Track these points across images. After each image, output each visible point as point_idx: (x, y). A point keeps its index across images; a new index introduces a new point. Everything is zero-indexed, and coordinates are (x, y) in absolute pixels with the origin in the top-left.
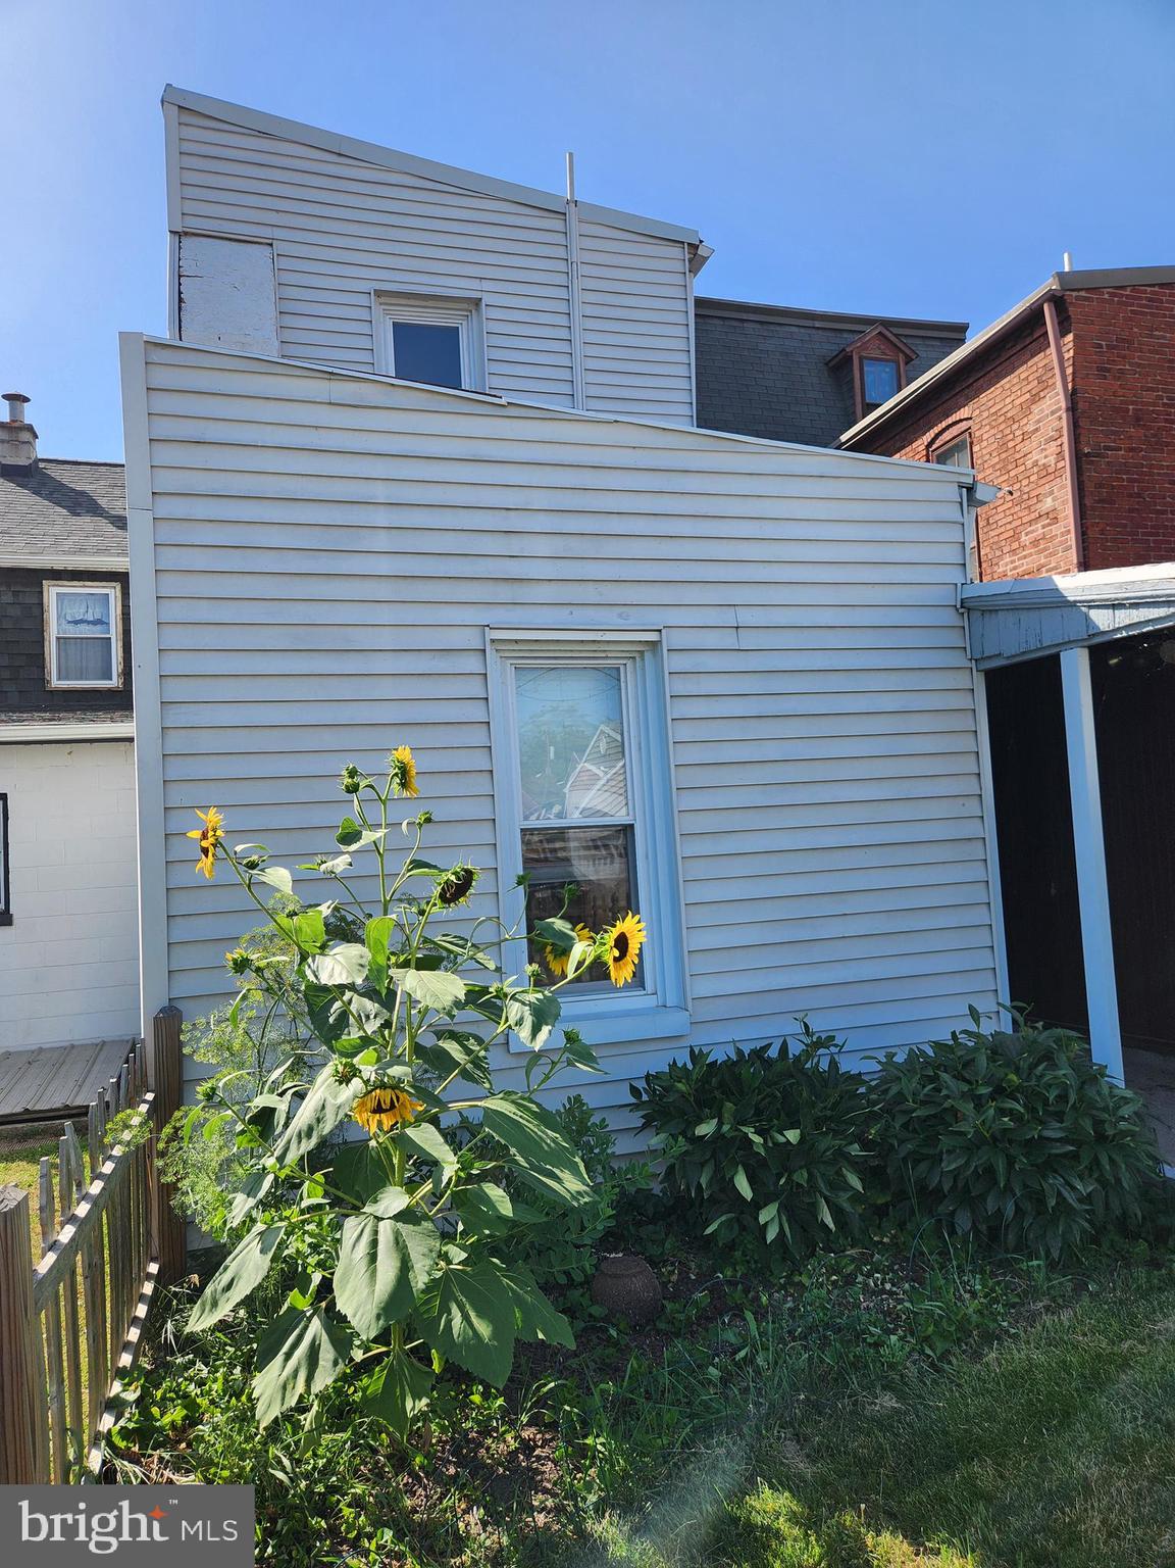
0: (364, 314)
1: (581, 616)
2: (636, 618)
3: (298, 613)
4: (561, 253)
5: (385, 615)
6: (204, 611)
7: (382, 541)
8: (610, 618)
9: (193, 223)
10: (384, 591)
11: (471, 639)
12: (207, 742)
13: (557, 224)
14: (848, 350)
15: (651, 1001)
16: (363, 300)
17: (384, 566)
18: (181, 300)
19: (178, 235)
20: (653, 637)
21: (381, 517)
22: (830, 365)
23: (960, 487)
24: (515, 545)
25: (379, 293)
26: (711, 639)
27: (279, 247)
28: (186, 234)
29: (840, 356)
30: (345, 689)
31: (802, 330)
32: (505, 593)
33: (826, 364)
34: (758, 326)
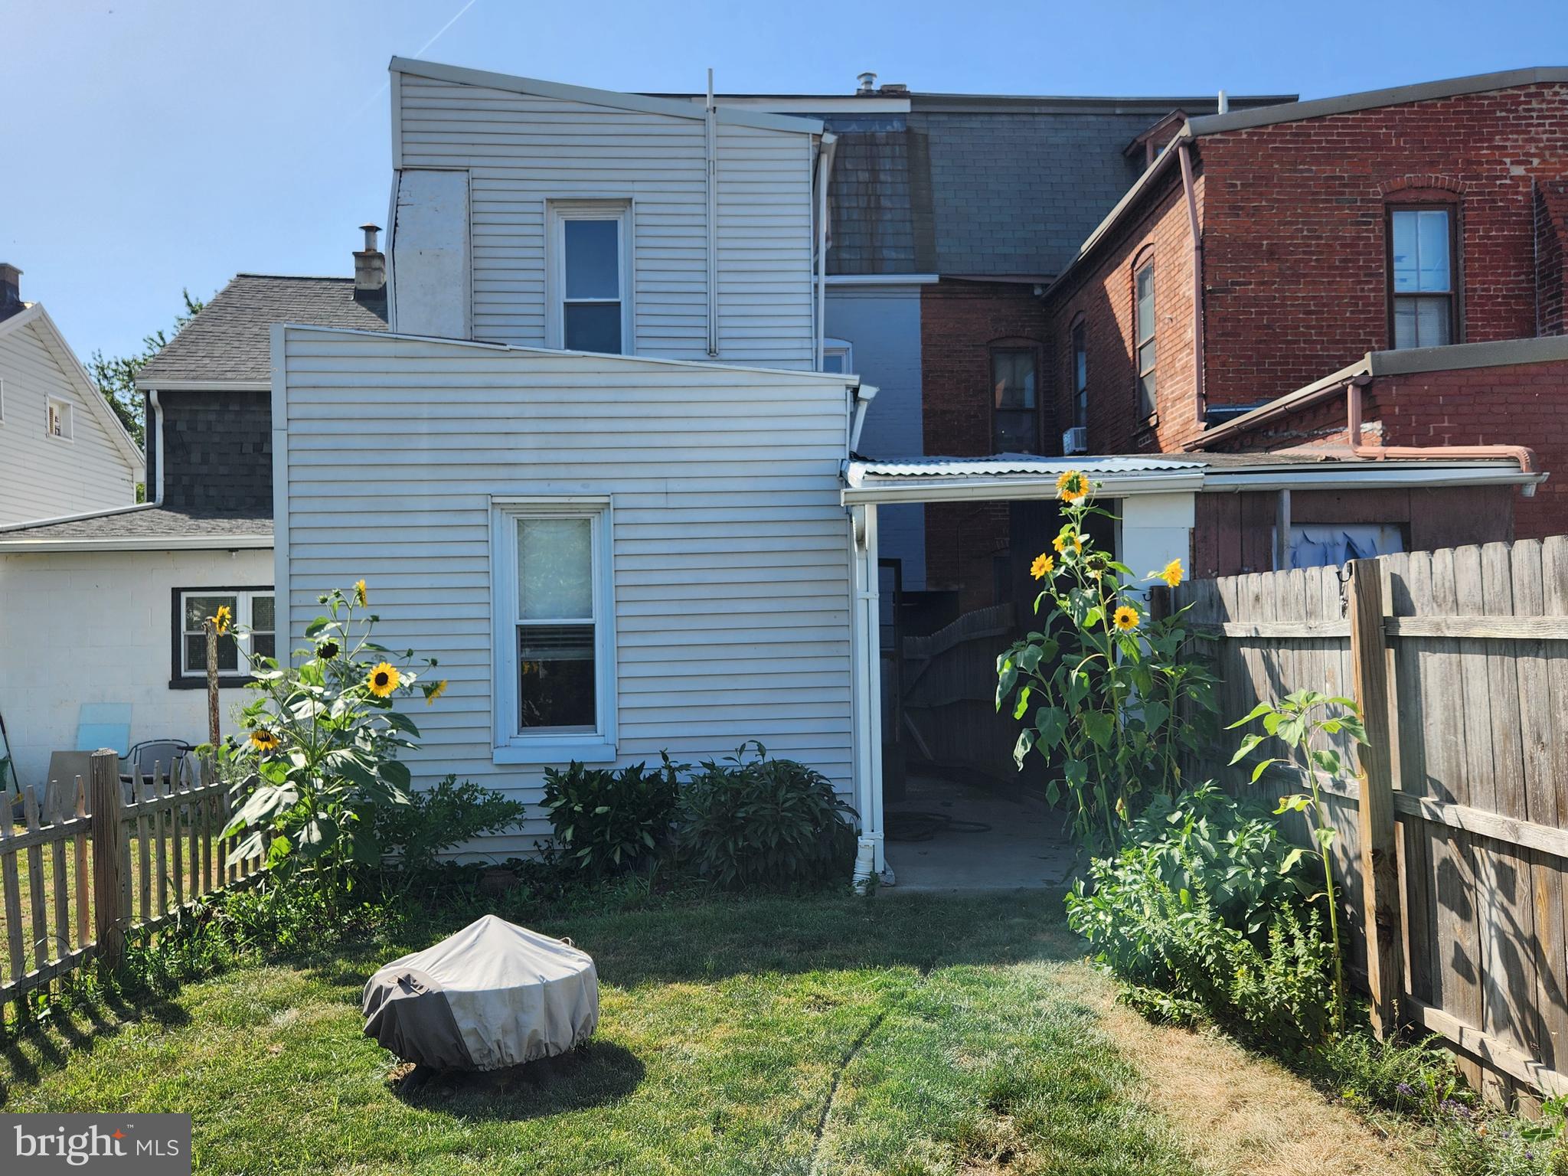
0: (538, 219)
1: (556, 487)
2: (594, 487)
3: (370, 489)
4: (701, 153)
5: (425, 489)
6: (316, 489)
7: (425, 442)
8: (576, 487)
9: (411, 161)
10: (423, 473)
11: (480, 503)
12: (315, 567)
13: (697, 129)
14: (1139, 140)
15: (601, 740)
16: (538, 208)
17: (425, 458)
18: (396, 225)
19: (400, 171)
20: (605, 500)
21: (424, 427)
22: (1129, 153)
23: (848, 387)
24: (512, 442)
25: (551, 201)
26: (649, 501)
27: (475, 172)
28: (406, 169)
29: (1134, 147)
30: (401, 535)
31: (1100, 119)
32: (503, 473)
33: (1124, 153)
34: (1051, 119)
